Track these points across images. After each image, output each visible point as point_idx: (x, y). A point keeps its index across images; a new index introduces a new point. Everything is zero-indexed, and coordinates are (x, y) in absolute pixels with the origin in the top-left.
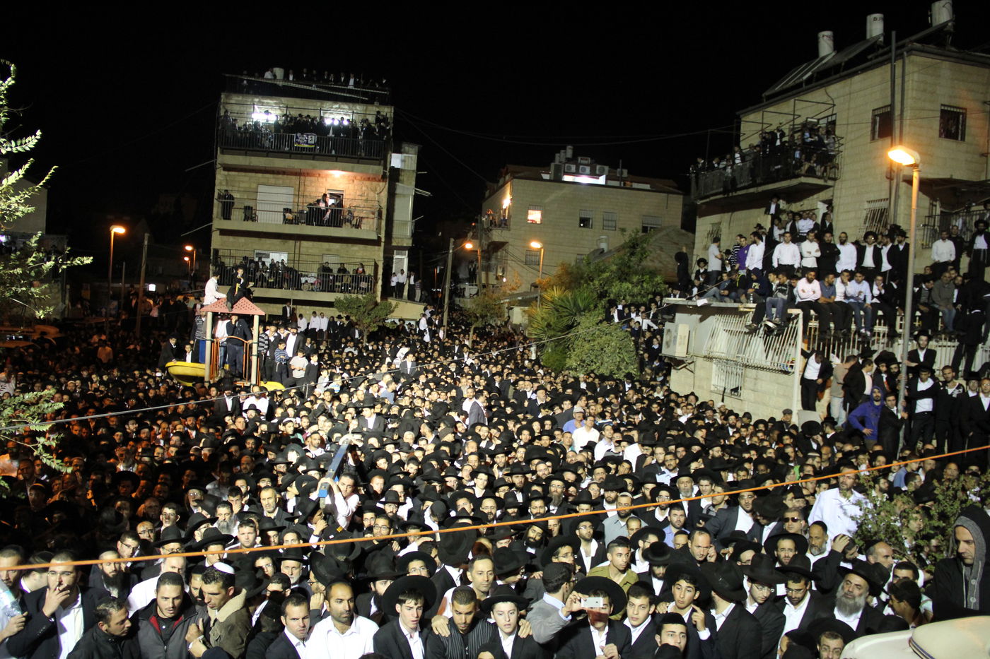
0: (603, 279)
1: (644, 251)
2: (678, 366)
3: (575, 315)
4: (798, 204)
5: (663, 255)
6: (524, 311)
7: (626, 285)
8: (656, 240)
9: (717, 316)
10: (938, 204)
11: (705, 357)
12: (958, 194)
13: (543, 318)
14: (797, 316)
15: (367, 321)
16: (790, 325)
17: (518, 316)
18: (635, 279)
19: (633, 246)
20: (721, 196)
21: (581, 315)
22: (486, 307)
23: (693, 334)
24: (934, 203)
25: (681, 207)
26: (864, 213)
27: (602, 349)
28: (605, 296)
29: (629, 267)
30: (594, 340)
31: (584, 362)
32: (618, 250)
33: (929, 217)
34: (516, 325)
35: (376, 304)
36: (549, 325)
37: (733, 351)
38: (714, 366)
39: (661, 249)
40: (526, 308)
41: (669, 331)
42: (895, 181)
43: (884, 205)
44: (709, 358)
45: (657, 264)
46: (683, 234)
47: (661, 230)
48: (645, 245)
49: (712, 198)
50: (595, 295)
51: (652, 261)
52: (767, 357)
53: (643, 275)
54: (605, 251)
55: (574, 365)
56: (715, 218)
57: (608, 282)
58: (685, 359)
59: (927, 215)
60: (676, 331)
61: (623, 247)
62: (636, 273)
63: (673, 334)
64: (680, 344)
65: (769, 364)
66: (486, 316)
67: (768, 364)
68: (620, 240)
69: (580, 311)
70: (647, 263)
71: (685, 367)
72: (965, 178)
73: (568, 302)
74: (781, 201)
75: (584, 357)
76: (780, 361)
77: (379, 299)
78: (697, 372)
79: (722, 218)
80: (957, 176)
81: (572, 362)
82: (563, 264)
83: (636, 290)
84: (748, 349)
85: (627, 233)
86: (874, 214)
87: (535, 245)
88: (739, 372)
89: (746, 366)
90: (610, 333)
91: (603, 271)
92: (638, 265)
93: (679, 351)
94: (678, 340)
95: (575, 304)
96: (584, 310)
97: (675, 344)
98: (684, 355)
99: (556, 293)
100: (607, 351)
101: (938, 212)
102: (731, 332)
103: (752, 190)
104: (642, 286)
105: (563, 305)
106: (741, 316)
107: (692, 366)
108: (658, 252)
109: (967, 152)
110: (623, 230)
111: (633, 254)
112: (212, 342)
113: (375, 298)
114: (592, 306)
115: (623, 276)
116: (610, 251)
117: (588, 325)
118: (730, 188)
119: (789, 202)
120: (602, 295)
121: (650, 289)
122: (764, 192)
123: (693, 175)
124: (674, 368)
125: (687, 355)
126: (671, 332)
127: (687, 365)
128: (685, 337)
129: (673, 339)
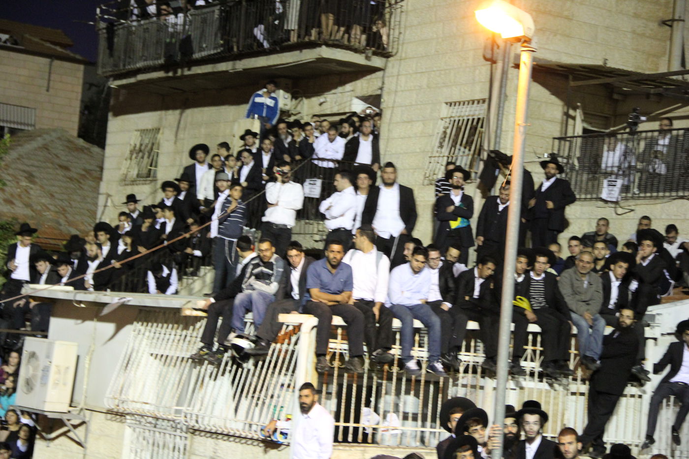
2: (51, 431)
4: (315, 100)
5: (35, 191)
8: (20, 158)
9: (137, 326)
10: (578, 114)
11: (109, 412)
12: (616, 96)
14: (297, 328)
16: (285, 346)
20: (161, 74)
23: (85, 363)
24: (571, 112)
25: (79, 89)
26: (440, 127)
33: (560, 139)
37: (170, 400)
38: (128, 431)
42: (499, 65)
43: (478, 111)
44: (119, 415)
46: (81, 150)
47: (31, 137)
49: (141, 77)
52: (236, 410)
56: (146, 119)
58: (65, 418)
59: (558, 135)
60: (48, 356)
63: (42, 362)
64: (56, 384)
65: (240, 426)
67: (236, 426)
71: (64, 434)
72: (629, 67)
74: (281, 92)
76: (261, 419)
78: (91, 445)
79: (161, 119)
80: (615, 63)
84: (199, 395)
86: (459, 129)
88: (180, 443)
89: (194, 431)
93: (54, 401)
94: (52, 376)
97: (44, 383)
98: (65, 408)
101: (579, 131)
102: (165, 359)
103: (223, 67)
106: (186, 328)
107: (80, 432)
108: (24, 183)
109: (636, 16)
118: (179, 57)
119: (295, 96)
122: (246, 71)
123: (103, 25)
124: (43, 438)
125: (71, 409)
126: (37, 359)
127: (69, 431)
128: (67, 368)
129: (40, 373)
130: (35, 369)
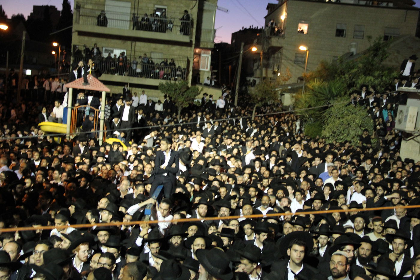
0: (352, 74)
1: (384, 54)
2: (407, 138)
3: (330, 99)
6: (293, 97)
7: (369, 78)
13: (306, 101)
15: (181, 99)
17: (288, 100)
18: (376, 74)
19: (376, 50)
21: (334, 99)
22: (265, 92)
25: (417, 20)
27: (349, 124)
28: (353, 86)
29: (372, 65)
30: (343, 118)
31: (335, 133)
32: (365, 53)
34: (286, 107)
35: (188, 88)
36: (310, 106)
39: (398, 52)
40: (294, 95)
41: (401, 111)
45: (394, 64)
46: (417, 41)
48: (386, 49)
50: (345, 85)
51: (390, 61)
53: (383, 71)
54: (355, 54)
55: (328, 135)
57: (356, 75)
58: (413, 133)
60: (407, 111)
61: (369, 50)
62: (377, 69)
63: (405, 114)
64: (410, 121)
66: (265, 99)
68: (366, 45)
69: (333, 97)
70: (387, 63)
71: (412, 138)
73: (325, 89)
75: (335, 130)
77: (190, 85)
81: (326, 133)
82: (322, 63)
83: (376, 82)
85: (372, 41)
87: (303, 48)
90: (355, 113)
91: (353, 68)
92: (379, 64)
93: (409, 127)
94: (408, 119)
95: (330, 91)
96: (337, 96)
97: (405, 121)
98: (413, 130)
99: (316, 84)
100: (352, 126)
104: (382, 79)
105: (321, 92)
110: (370, 37)
111: (376, 55)
112: (72, 109)
113: (188, 83)
114: (343, 93)
115: (367, 72)
116: (357, 54)
117: (339, 107)
120: (350, 86)
121: (388, 82)
124: (404, 140)
125: (415, 130)
126: (403, 113)
127: (414, 138)
128: (414, 116)
129: (404, 118)
130: (402, 116)
